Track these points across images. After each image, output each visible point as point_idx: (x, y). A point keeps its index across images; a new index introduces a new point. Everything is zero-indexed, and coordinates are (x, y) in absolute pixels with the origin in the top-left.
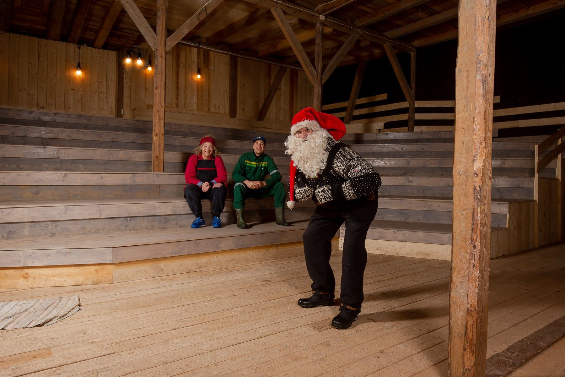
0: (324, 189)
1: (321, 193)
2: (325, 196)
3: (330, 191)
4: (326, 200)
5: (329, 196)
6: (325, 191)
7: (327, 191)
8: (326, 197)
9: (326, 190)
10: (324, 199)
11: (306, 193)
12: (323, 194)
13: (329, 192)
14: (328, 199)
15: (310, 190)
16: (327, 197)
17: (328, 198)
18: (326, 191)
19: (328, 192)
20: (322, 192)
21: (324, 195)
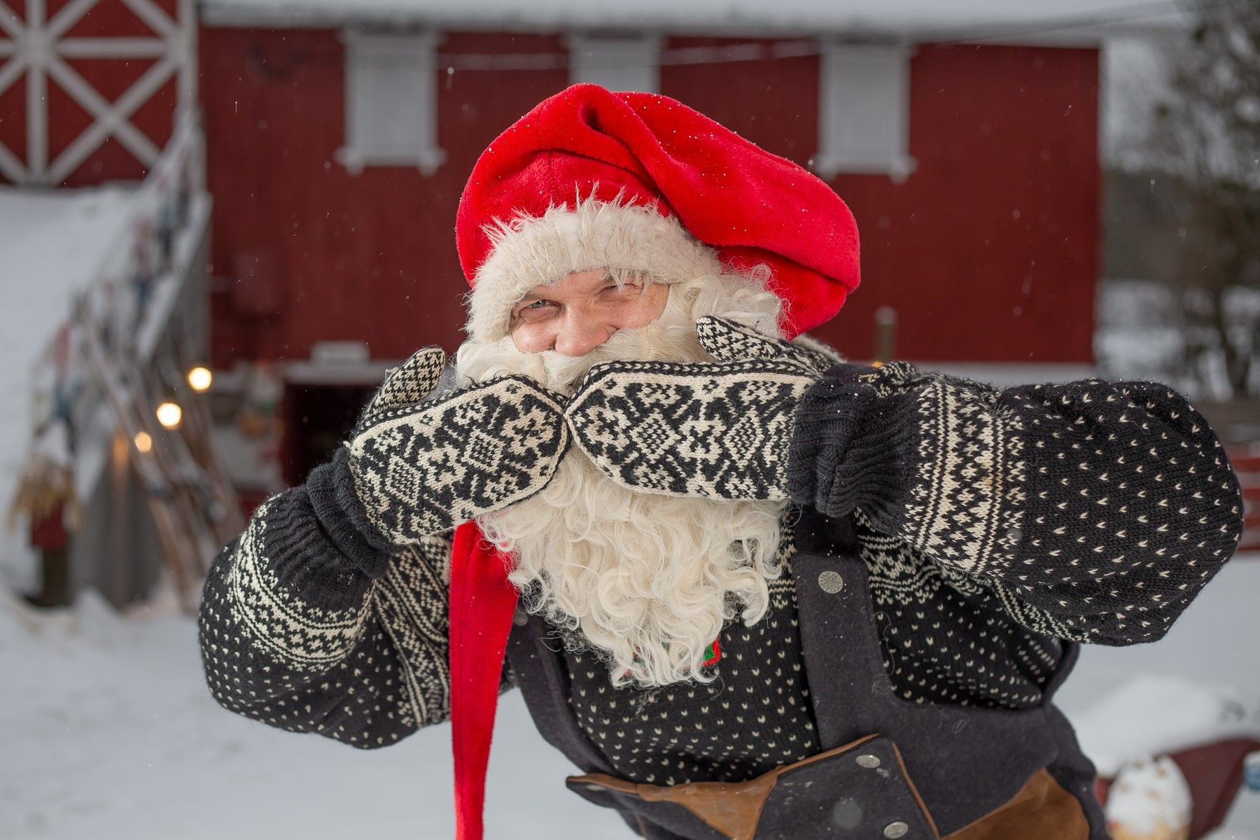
0: (734, 391)
1: (709, 417)
2: (725, 455)
3: (780, 417)
4: (729, 486)
5: (758, 456)
6: (742, 409)
7: (761, 409)
8: (733, 467)
9: (756, 402)
10: (709, 471)
11: (508, 429)
12: (719, 427)
13: (772, 426)
14: (748, 481)
15: (543, 406)
16: (742, 464)
17: (741, 476)
18: (752, 413)
19: (764, 423)
20: (716, 408)
21: (719, 440)
